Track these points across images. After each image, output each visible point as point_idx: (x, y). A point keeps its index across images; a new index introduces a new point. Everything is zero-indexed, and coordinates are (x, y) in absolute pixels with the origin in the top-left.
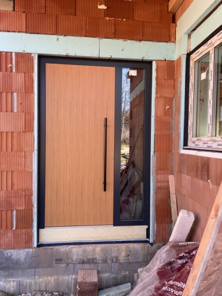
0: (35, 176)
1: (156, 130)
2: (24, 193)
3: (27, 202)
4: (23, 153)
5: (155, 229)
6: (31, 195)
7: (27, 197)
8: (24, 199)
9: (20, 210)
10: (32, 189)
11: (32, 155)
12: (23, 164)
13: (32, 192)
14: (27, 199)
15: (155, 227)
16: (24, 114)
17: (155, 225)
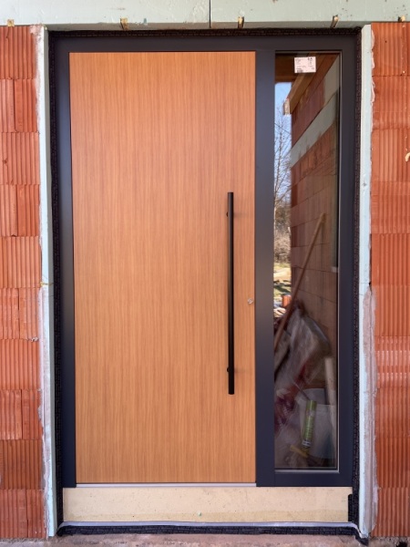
0: (45, 353)
1: (374, 222)
2: (18, 396)
3: (26, 419)
4: (15, 291)
5: (376, 500)
6: (37, 402)
7: (26, 408)
8: (18, 413)
9: (11, 441)
10: (38, 386)
11: (36, 296)
12: (15, 320)
13: (39, 393)
14: (26, 412)
15: (376, 495)
16: (12, 189)
17: (375, 489)
